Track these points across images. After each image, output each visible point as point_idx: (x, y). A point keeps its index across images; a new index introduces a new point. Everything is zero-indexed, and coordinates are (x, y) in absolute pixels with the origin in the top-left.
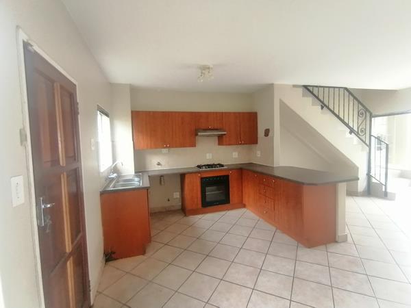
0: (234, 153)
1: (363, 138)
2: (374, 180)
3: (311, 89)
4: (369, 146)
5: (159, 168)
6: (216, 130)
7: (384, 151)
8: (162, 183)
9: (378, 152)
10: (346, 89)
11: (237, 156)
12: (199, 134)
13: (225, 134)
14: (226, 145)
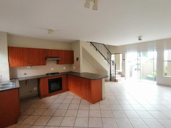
0: (64, 68)
1: (109, 61)
2: (112, 76)
3: (93, 43)
4: (110, 64)
5: (25, 76)
6: (56, 57)
7: (114, 65)
8: (27, 84)
9: (113, 66)
10: (103, 44)
11: (65, 69)
12: (48, 59)
13: (60, 60)
14: (60, 64)
